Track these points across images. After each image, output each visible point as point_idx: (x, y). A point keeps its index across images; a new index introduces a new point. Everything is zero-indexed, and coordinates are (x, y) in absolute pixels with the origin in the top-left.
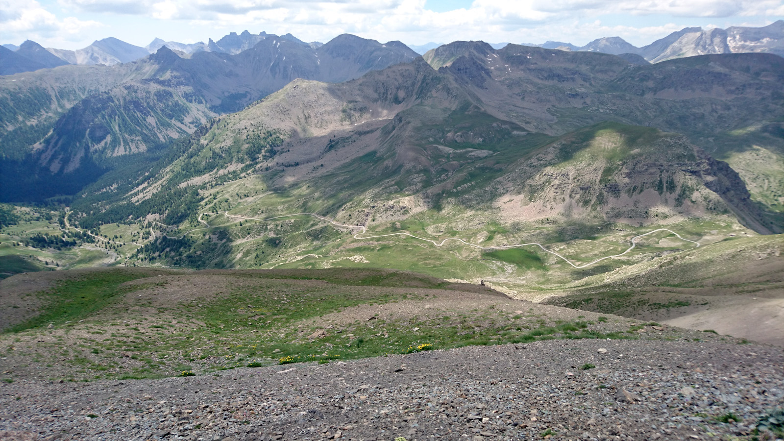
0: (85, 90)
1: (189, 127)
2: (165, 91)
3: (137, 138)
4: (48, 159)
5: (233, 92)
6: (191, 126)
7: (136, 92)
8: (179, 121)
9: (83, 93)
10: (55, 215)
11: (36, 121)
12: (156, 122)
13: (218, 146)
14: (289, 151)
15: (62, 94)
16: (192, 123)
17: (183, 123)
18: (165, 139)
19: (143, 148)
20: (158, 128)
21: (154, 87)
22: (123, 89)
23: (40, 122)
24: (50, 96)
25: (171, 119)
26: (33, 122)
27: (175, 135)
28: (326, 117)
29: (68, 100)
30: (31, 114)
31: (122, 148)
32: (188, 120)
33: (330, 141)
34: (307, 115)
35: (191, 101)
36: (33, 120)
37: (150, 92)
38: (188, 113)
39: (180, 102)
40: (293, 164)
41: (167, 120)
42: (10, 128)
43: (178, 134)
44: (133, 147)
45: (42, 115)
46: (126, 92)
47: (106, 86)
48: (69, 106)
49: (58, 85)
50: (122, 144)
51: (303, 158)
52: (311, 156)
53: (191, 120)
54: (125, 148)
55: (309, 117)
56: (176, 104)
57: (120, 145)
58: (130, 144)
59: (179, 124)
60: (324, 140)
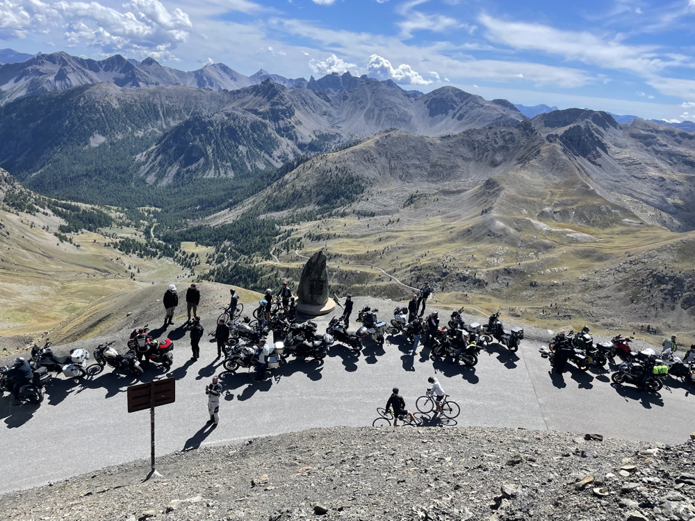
0: (190, 111)
1: (276, 161)
2: (260, 122)
3: (228, 164)
4: (146, 171)
5: (324, 132)
6: (279, 160)
7: (234, 120)
8: (268, 154)
9: (188, 115)
10: (144, 224)
11: (142, 133)
12: (247, 152)
13: (302, 184)
14: (368, 199)
15: (169, 112)
16: (279, 157)
17: (271, 156)
18: (252, 168)
19: (231, 174)
20: (248, 158)
21: (251, 117)
22: (224, 115)
23: (145, 135)
24: (158, 112)
25: (261, 150)
26: (140, 134)
27: (262, 166)
28: (413, 171)
29: (173, 118)
30: (139, 127)
31: (213, 171)
32: (276, 153)
33: (412, 196)
34: (393, 165)
35: (282, 136)
36: (140, 132)
37: (247, 121)
38: (278, 147)
39: (272, 135)
40: (369, 214)
41: (258, 150)
42: (120, 137)
43: (265, 166)
44: (222, 172)
45: (148, 129)
46: (226, 118)
47: (209, 110)
48: (173, 124)
49: (167, 102)
50: (213, 167)
51: (381, 209)
52: (389, 209)
53: (278, 155)
54: (215, 173)
55: (395, 168)
56: (269, 137)
57: (211, 168)
58: (220, 169)
59: (267, 156)
60: (405, 193)
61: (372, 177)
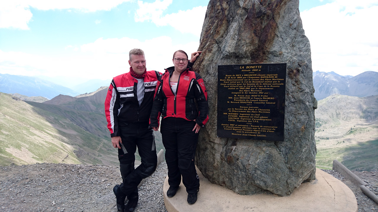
14: (324, 131)
28: (351, 115)
33: (351, 129)
34: (338, 113)
40: (325, 138)
51: (333, 135)
52: (337, 136)
55: (339, 114)
60: (347, 127)
61: (326, 119)
